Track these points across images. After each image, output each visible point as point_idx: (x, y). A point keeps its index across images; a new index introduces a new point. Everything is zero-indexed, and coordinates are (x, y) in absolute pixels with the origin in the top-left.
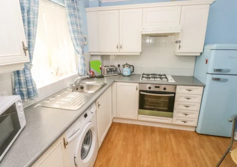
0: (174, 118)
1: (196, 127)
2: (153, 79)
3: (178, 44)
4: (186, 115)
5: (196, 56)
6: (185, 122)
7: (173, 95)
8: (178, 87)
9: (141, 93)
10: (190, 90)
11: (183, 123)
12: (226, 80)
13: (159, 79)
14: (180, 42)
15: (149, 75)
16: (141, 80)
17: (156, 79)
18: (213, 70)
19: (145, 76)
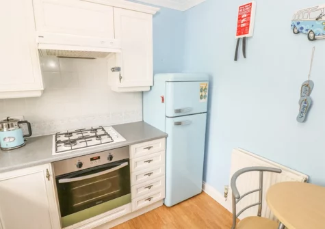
0: (132, 201)
1: (164, 199)
2: (84, 144)
3: (117, 73)
4: (149, 187)
5: (142, 92)
6: (149, 199)
7: (126, 164)
8: (132, 148)
9: (61, 181)
10: (149, 148)
11: (148, 203)
12: (189, 123)
13: (94, 141)
14: (119, 69)
15: (70, 134)
16: (54, 153)
17: (89, 143)
18: (173, 111)
19: (63, 138)
